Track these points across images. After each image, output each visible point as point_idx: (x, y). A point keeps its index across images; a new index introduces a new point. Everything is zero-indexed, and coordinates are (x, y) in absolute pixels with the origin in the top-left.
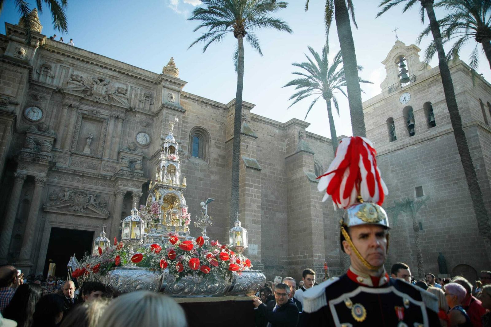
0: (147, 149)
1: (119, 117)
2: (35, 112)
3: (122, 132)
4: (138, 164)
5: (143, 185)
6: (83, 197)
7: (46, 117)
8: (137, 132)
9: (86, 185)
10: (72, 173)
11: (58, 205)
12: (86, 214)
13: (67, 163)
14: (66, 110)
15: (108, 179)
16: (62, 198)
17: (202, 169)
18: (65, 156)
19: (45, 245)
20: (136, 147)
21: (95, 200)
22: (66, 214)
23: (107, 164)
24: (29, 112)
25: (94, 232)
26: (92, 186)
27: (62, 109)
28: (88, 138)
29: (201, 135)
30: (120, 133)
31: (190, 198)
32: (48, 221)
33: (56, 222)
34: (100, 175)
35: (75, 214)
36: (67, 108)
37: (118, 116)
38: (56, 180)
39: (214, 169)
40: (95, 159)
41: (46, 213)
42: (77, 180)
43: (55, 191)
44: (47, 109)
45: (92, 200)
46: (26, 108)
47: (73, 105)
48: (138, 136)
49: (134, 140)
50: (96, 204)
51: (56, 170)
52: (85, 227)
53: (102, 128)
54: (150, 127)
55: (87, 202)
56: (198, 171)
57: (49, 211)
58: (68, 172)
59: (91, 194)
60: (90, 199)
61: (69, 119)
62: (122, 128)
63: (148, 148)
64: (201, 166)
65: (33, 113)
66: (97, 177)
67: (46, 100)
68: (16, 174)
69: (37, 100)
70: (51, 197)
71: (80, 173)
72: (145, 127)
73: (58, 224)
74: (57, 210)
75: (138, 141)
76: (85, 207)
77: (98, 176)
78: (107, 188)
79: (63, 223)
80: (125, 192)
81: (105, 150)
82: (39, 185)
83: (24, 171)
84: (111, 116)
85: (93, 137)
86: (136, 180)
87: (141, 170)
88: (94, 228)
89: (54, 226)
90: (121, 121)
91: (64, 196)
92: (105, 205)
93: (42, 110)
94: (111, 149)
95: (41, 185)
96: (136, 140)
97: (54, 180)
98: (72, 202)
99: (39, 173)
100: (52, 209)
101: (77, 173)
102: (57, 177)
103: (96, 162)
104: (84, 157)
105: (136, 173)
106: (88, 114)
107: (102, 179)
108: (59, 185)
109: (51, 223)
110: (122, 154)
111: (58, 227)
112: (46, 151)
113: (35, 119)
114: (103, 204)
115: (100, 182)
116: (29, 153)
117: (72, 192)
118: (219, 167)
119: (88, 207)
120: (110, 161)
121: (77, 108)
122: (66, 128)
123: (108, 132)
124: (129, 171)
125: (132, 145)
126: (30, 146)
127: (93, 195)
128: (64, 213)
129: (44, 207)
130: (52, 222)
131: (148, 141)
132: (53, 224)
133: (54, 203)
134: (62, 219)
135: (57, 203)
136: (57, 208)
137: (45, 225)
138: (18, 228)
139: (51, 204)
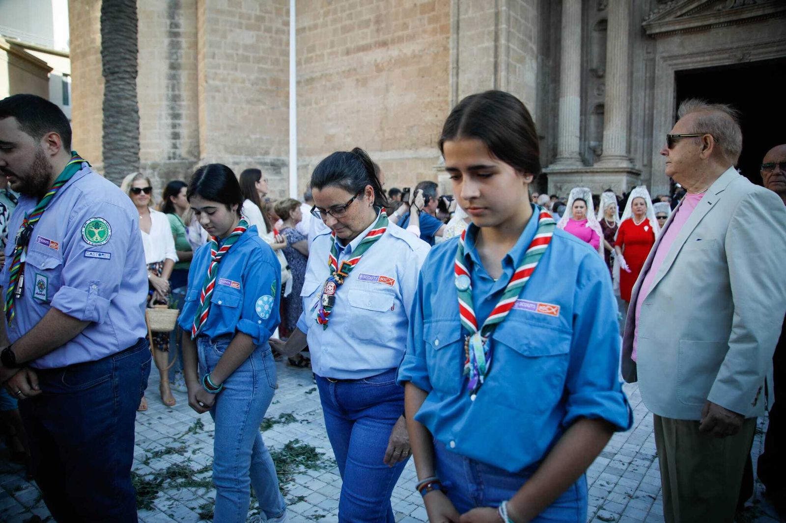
11: (681, 8)
19: (663, 119)
22: (708, 27)
32: (663, 58)
33: (683, 56)
41: (654, 38)
57: (657, 31)
73: (688, 60)
74: (679, 23)
79: (703, 53)
89: (680, 68)
100: (667, 24)
109: (670, 62)
111: (690, 67)
129: (644, 23)
130: (671, 57)
132: (675, 62)
133: (668, 7)
134: (698, 42)
135: (676, 4)
136: (681, 16)
137: (656, 72)
138: (599, 89)
139: (661, 11)
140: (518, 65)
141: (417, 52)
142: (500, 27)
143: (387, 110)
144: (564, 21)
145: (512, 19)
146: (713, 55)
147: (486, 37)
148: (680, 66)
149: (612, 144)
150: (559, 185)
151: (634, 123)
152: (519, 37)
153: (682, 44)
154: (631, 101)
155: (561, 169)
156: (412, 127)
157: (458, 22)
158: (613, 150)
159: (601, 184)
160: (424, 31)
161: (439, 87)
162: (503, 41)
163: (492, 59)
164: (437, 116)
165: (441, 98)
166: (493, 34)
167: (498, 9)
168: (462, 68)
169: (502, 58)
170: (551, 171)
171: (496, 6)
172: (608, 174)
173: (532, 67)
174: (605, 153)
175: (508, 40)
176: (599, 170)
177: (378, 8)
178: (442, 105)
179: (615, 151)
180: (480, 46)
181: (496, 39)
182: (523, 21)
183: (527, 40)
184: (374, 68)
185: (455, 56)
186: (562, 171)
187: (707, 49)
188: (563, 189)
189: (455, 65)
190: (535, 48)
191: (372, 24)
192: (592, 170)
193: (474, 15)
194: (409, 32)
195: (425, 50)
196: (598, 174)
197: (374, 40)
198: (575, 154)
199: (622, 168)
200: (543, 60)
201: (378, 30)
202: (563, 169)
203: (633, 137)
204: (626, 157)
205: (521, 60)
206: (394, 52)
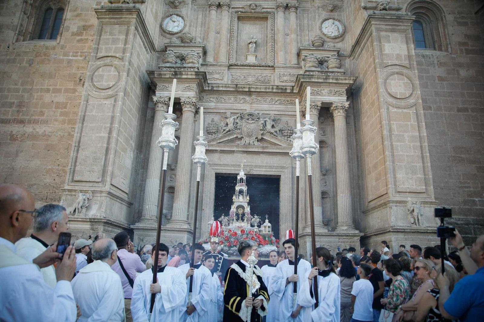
0: (341, 43)
1: (289, 5)
2: (174, 22)
3: (297, 26)
4: (332, 60)
5: (346, 90)
6: (253, 121)
7: (190, 26)
8: (321, 21)
9: (257, 105)
10: (233, 89)
11: (220, 139)
12: (263, 148)
13: (225, 79)
14: (213, 12)
15: (288, 91)
16: (224, 128)
17: (441, 63)
18: (220, 70)
19: (208, 200)
20: (324, 42)
21: (273, 126)
22: (233, 152)
23: (282, 71)
24: (167, 23)
25: (280, 176)
26: (266, 106)
27: (209, 12)
28: (250, 43)
29: (424, 13)
30: (295, 26)
31: (430, 111)
32: (210, 164)
33: (221, 165)
34: (275, 87)
35: (246, 150)
36: (214, 9)
37: (287, 5)
38: (212, 105)
39: (462, 60)
40: (264, 68)
42: (242, 101)
43: (213, 121)
44: (189, 16)
45: (269, 127)
46: (163, 19)
47: (222, 3)
48: (323, 25)
49: (318, 32)
50: (276, 132)
51: (210, 89)
52: (264, 169)
53: (267, 27)
54: (340, 11)
55: (260, 130)
56: (434, 67)
58: (228, 89)
59: (265, 118)
60: (265, 125)
61: (220, 23)
62: (297, 20)
63: (343, 40)
64: (437, 58)
65: (172, 23)
66: (270, 90)
67: (187, 5)
68: (155, 99)
69: (176, 7)
70: (208, 128)
71: (244, 87)
72: (332, 11)
73: (223, 168)
74: (219, 146)
75: (326, 33)
76: (260, 137)
77: (273, 88)
78: (289, 106)
79: (230, 165)
80: (319, 104)
81: (277, 54)
82: (186, 109)
83: (165, 92)
84: (278, 7)
85: (256, 40)
86: (334, 81)
87: (340, 68)
88: (278, 170)
89: (218, 171)
90: (293, 9)
91: (227, 124)
92: (289, 132)
93: (182, 18)
94: (286, 52)
95: (190, 109)
96: (322, 32)
97: (210, 104)
98: (239, 131)
99: (185, 93)
100: (212, 145)
101: (241, 90)
102: (214, 100)
103: (267, 72)
104: (249, 68)
105: (332, 72)
106: (244, 11)
107: (278, 93)
108: (219, 111)
109: (213, 167)
110: (304, 53)
111: (224, 172)
112: (192, 63)
113: (175, 30)
114: (286, 131)
115: (277, 99)
116: (169, 67)
117: (237, 118)
118: (470, 55)
119: (265, 137)
120: (287, 67)
121: (229, 6)
122: (219, 35)
123: (278, 29)
124: (318, 71)
125: (316, 39)
126: (170, 60)
127: (270, 119)
128: (229, 149)
130: (214, 165)
131: (341, 31)
132: (216, 168)
133: (213, 137)
134: (228, 159)
135: (217, 136)
136: (219, 143)
137: (205, 172)
138: (171, 177)
139: (209, 138)
140: (122, 153)
141: (47, 133)
142: (113, 125)
143: (13, 168)
144: (154, 131)
145: (122, 123)
146: (236, 167)
147: (103, 130)
148: (218, 170)
149: (179, 213)
150: (141, 237)
151: (191, 201)
152: (124, 135)
153: (219, 159)
154: (190, 187)
155: (144, 227)
156: (32, 185)
157: (84, 116)
158: (179, 216)
159: (170, 239)
160: (56, 120)
161: (60, 160)
162: (114, 134)
163: (105, 145)
164: (54, 180)
165: (60, 168)
166: (108, 129)
167: (114, 114)
168: (82, 147)
169: (113, 145)
170: (137, 228)
171: (113, 112)
172: (175, 232)
173: (130, 156)
174: (173, 218)
175: (118, 135)
176: (169, 229)
177: (23, 96)
178: (60, 172)
179: (180, 217)
180: (97, 135)
181: (110, 133)
182: (128, 126)
183: (130, 139)
184: (9, 137)
185: (78, 138)
186: (145, 228)
187: (232, 163)
188: (144, 241)
189: (77, 145)
190: (133, 145)
191: (15, 106)
192: (165, 229)
193: (97, 114)
194: (44, 118)
195: (53, 132)
196: (168, 232)
197: (13, 117)
198: (154, 217)
199: (184, 229)
200: (137, 153)
201: (18, 111)
202: (145, 227)
203: (190, 209)
204: (187, 222)
205: (124, 150)
206: (29, 129)
